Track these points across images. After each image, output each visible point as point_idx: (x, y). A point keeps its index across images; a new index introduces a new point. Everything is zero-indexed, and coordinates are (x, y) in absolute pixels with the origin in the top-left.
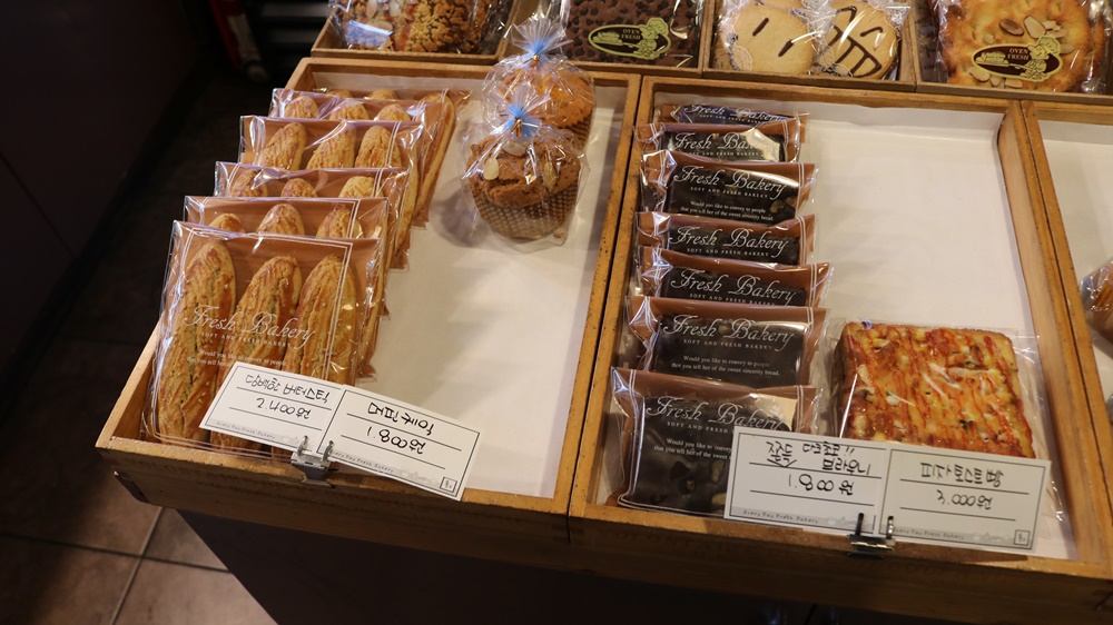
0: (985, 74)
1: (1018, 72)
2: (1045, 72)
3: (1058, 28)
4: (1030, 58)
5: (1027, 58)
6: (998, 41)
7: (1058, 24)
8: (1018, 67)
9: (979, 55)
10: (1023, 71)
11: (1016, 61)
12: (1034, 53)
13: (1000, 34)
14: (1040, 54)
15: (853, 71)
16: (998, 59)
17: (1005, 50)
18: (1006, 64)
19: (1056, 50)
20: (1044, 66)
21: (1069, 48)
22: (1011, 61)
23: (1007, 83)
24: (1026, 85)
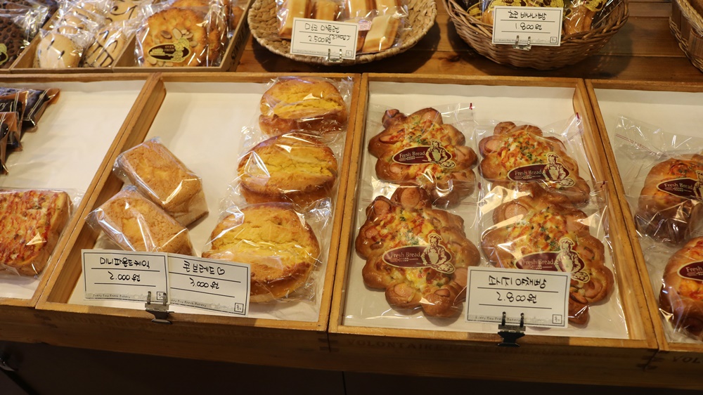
0: (154, 60)
1: (170, 58)
2: (183, 57)
3: (188, 33)
4: (175, 50)
5: (173, 50)
6: (161, 42)
7: (188, 31)
8: (170, 55)
9: (151, 51)
10: (172, 57)
11: (168, 52)
12: (177, 47)
13: (162, 39)
14: (179, 47)
15: (101, 65)
16: (160, 52)
17: (163, 47)
18: (163, 54)
19: (187, 45)
20: (182, 54)
21: (194, 43)
22: (166, 52)
23: (166, 64)
24: (175, 64)
